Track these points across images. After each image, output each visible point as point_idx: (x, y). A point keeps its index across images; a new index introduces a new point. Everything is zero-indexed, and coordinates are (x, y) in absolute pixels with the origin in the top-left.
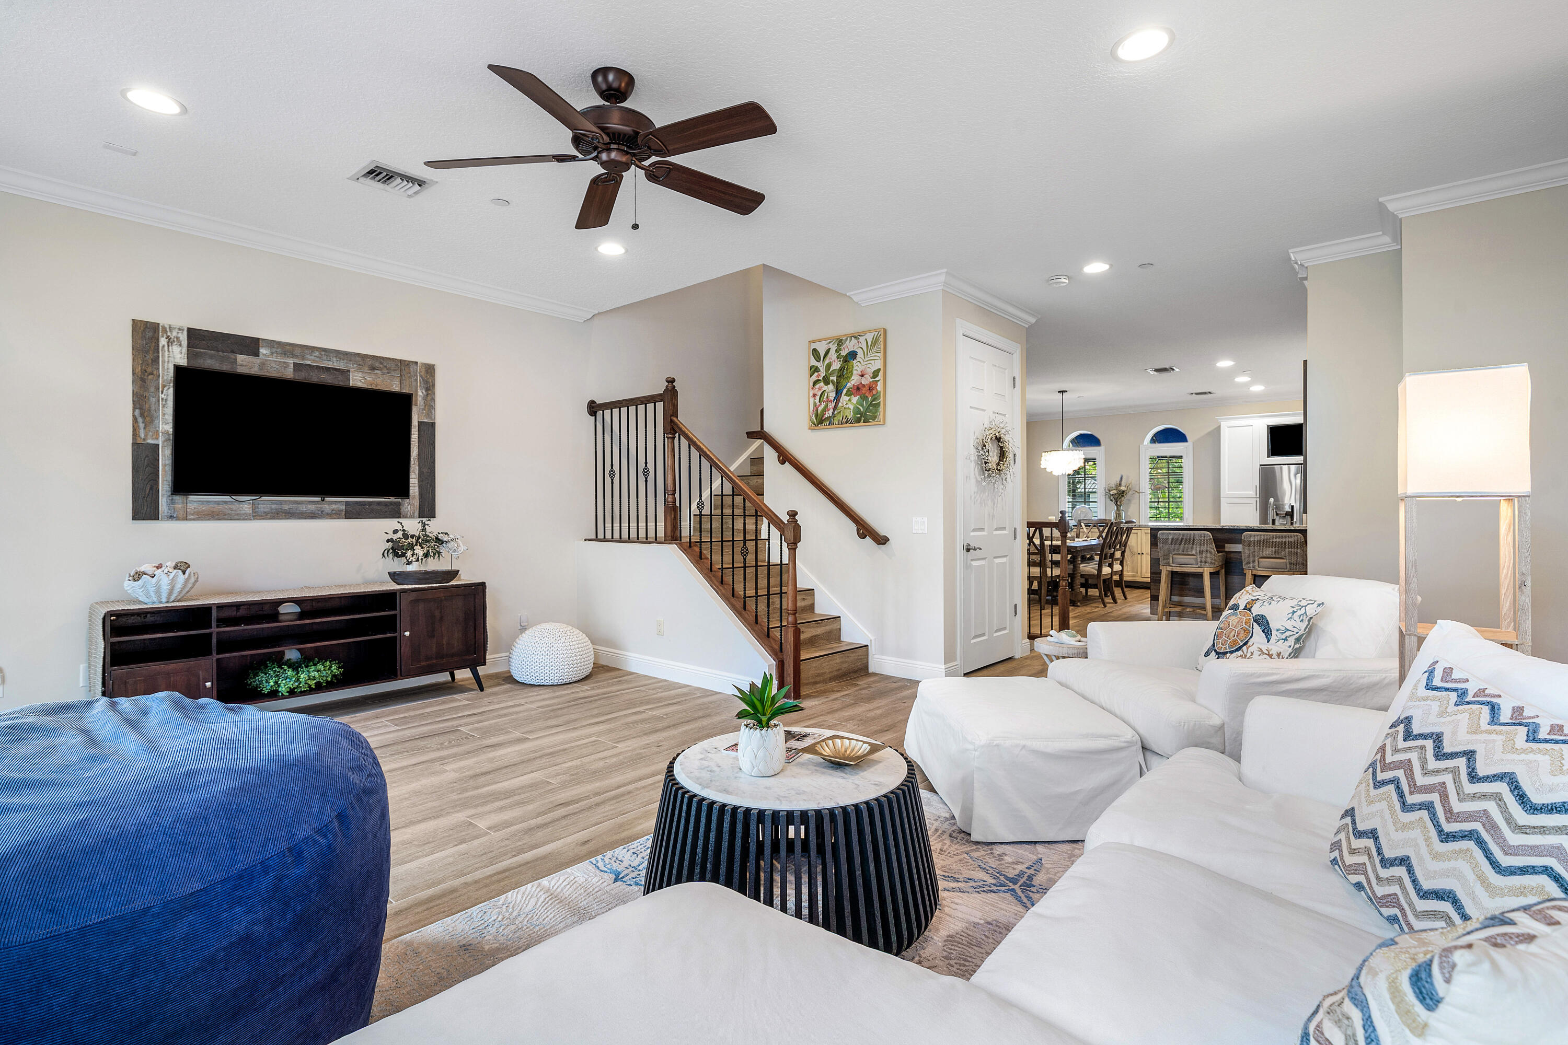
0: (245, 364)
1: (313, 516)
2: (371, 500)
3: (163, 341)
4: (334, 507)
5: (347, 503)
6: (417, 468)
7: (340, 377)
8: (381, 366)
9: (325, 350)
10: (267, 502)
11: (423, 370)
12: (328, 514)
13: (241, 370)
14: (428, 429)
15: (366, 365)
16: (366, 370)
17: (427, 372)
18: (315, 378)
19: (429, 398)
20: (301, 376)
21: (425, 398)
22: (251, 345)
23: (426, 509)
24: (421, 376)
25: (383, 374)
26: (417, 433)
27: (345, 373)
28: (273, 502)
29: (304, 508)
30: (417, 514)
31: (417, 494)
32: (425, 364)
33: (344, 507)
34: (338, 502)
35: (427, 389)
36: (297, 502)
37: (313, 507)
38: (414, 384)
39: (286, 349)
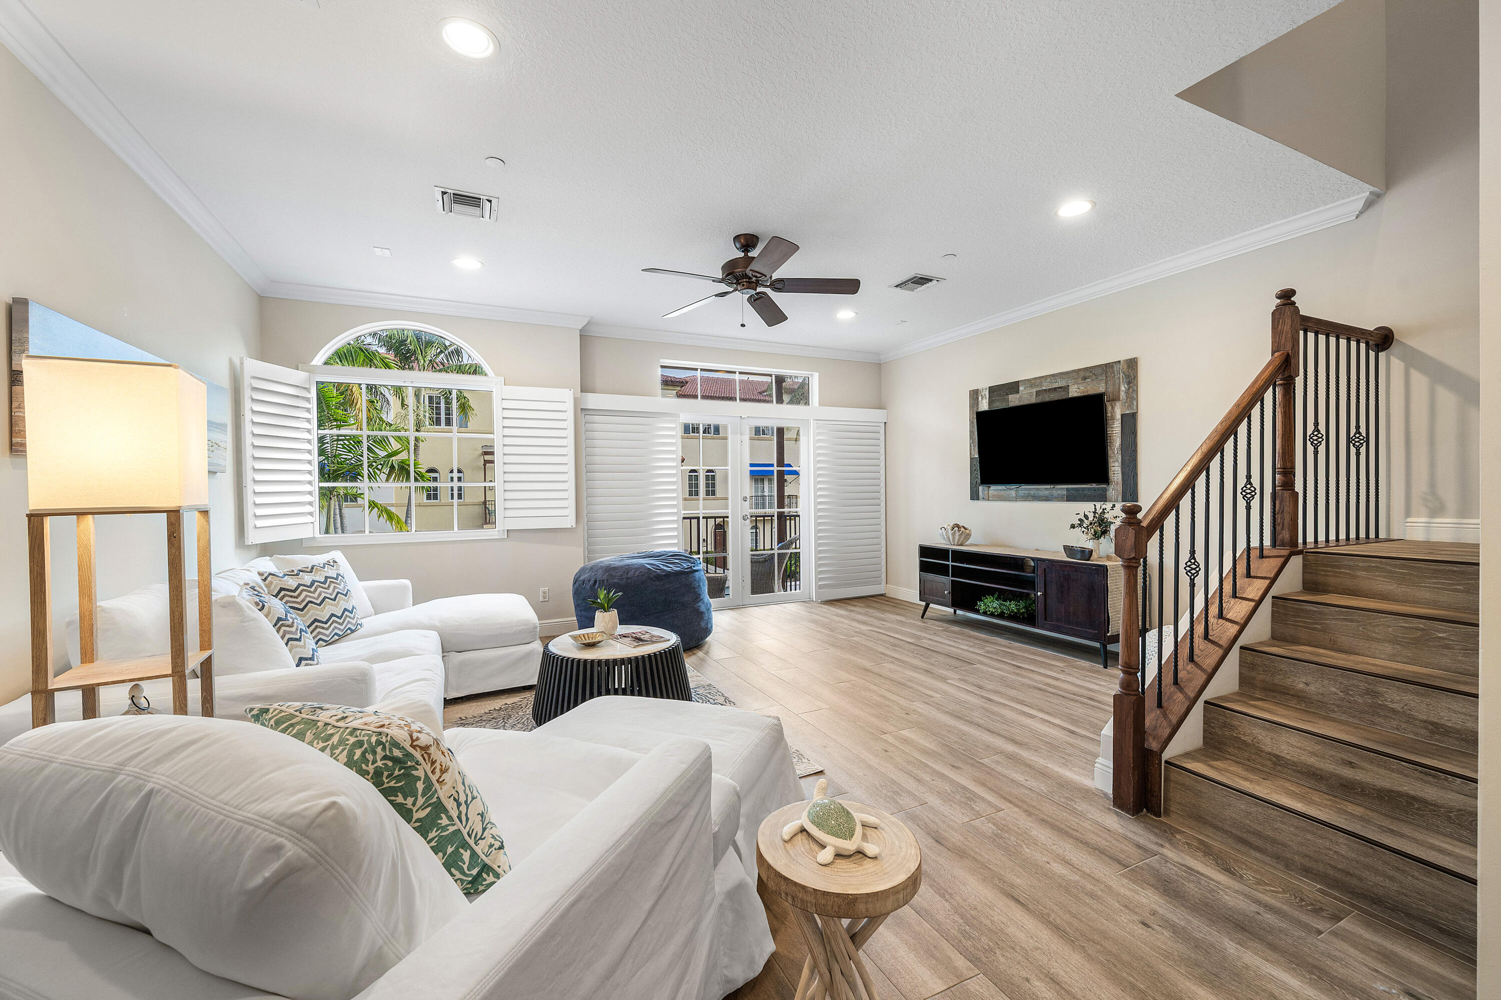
0: (1014, 400)
1: (1047, 499)
2: (1085, 486)
3: (980, 398)
4: (1059, 492)
5: (1068, 489)
6: (1120, 457)
7: (1063, 393)
8: (1091, 374)
9: (1053, 375)
10: (1025, 488)
11: (1125, 366)
12: (1056, 498)
13: (1011, 405)
14: (1130, 422)
15: (1080, 377)
16: (1080, 381)
17: (1129, 367)
18: (1047, 398)
19: (1131, 390)
20: (1040, 400)
21: (1127, 392)
22: (1013, 387)
23: (1128, 494)
24: (1124, 373)
25: (1093, 380)
26: (1120, 425)
27: (1066, 388)
28: (1026, 489)
29: (1041, 493)
30: (1120, 498)
31: (1120, 480)
32: (1127, 360)
33: (1065, 493)
34: (1062, 489)
35: (1129, 383)
36: (1038, 489)
37: (1047, 493)
38: (1117, 381)
39: (1030, 382)
